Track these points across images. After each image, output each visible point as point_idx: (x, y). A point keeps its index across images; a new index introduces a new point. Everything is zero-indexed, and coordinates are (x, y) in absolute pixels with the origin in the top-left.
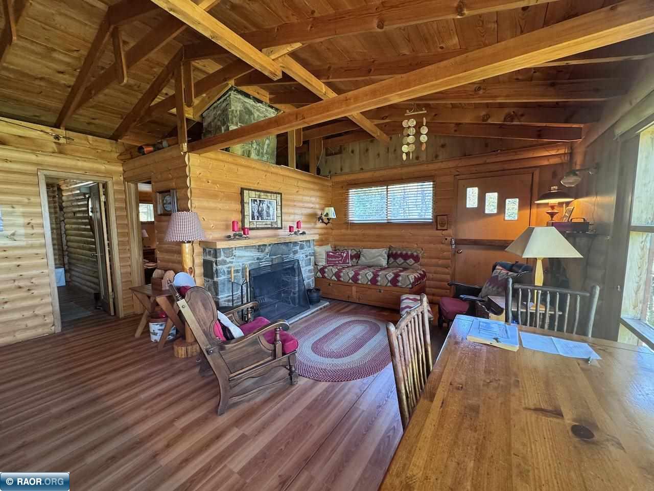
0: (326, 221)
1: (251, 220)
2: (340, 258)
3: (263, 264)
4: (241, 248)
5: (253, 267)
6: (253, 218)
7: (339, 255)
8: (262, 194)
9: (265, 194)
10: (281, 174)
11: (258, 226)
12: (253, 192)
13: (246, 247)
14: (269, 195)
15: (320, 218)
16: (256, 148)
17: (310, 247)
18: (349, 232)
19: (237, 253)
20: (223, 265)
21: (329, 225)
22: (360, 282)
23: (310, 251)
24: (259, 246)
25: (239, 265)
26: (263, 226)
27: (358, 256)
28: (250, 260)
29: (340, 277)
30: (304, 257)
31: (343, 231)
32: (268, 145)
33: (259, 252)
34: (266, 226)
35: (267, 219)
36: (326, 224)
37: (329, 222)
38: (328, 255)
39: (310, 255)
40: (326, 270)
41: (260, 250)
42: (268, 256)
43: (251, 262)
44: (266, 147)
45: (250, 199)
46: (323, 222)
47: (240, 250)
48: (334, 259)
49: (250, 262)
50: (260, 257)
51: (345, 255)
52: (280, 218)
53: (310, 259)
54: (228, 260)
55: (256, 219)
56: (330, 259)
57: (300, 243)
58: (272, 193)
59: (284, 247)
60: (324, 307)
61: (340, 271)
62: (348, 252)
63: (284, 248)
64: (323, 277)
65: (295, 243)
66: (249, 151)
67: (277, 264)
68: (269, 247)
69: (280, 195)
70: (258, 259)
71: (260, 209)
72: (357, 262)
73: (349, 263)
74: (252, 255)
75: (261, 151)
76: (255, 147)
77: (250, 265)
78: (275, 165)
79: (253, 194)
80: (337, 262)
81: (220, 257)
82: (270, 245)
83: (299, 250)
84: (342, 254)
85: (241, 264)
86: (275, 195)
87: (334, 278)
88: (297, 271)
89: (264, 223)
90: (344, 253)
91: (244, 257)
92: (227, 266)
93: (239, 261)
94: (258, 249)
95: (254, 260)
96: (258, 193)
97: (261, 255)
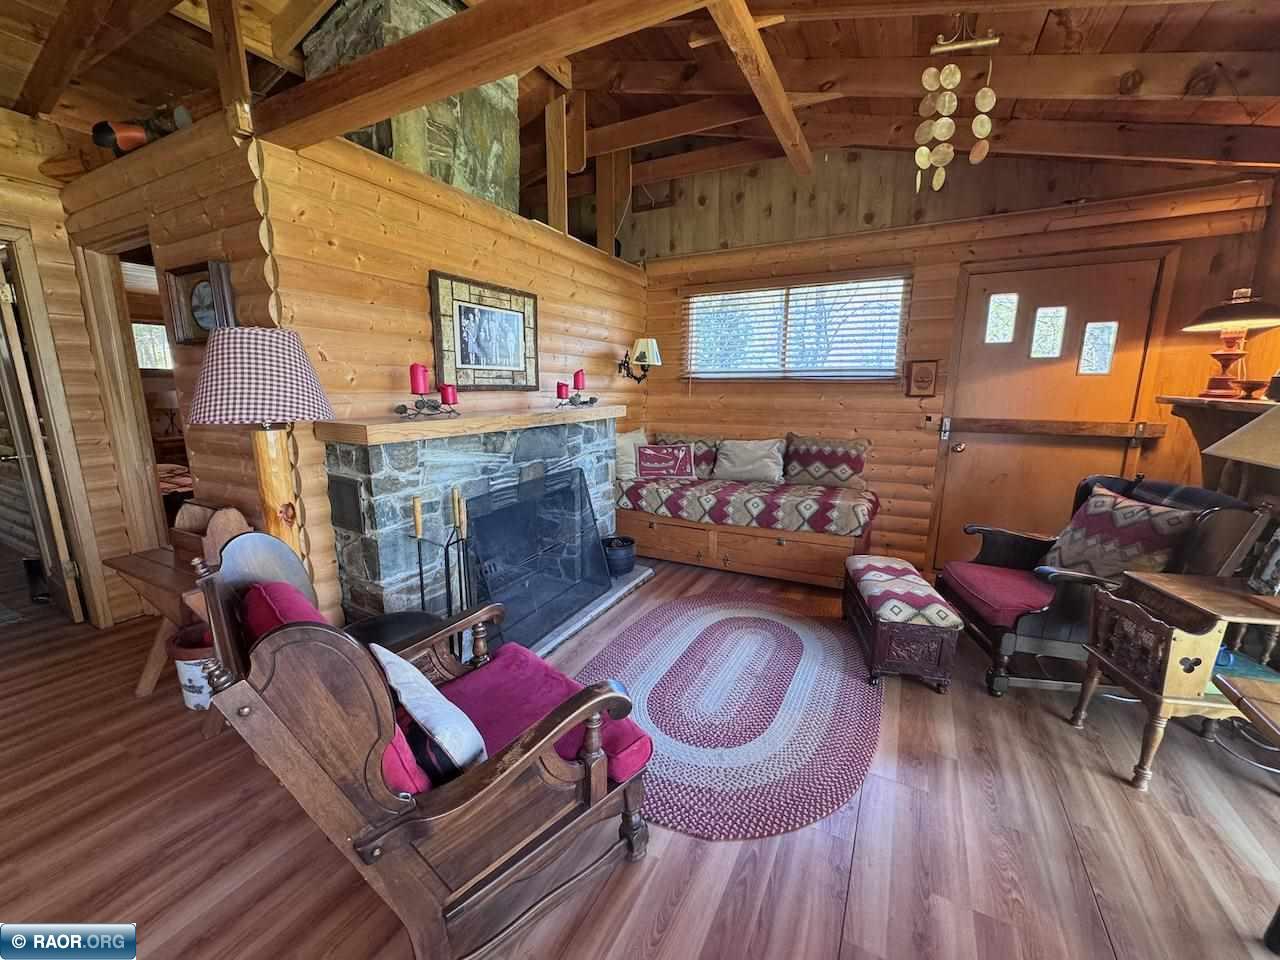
0: (638, 373)
1: (459, 365)
2: (672, 463)
3: (499, 484)
4: (438, 442)
5: (473, 493)
6: (465, 359)
7: (667, 454)
8: (487, 293)
9: (495, 293)
10: (535, 242)
11: (478, 381)
12: (465, 287)
13: (453, 440)
14: (506, 296)
15: (624, 365)
16: (466, 161)
17: (606, 436)
18: (690, 399)
19: (428, 456)
20: (389, 491)
21: (643, 382)
22: (730, 522)
23: (607, 447)
24: (487, 436)
25: (436, 491)
26: (491, 382)
27: (711, 458)
28: (466, 474)
29: (681, 508)
30: (595, 461)
31: (676, 398)
32: (499, 158)
33: (486, 451)
34: (498, 382)
35: (501, 364)
36: (639, 380)
37: (644, 376)
38: (642, 455)
39: (606, 458)
40: (644, 492)
41: (490, 447)
42: (510, 463)
43: (469, 479)
44: (492, 162)
45: (456, 304)
46: (630, 375)
47: (435, 447)
48: (656, 465)
49: (464, 480)
50: (490, 466)
51: (681, 455)
52: (533, 361)
53: (607, 465)
54: (403, 477)
55: (472, 362)
56: (648, 464)
57: (584, 425)
58: (512, 292)
59: (546, 437)
60: (644, 582)
61: (679, 494)
62: (688, 447)
63: (549, 439)
64: (634, 509)
65: (575, 428)
66: (449, 167)
67: (532, 481)
68: (513, 440)
69: (532, 301)
70: (485, 470)
71: (482, 334)
72: (712, 471)
73: (691, 474)
74: (472, 460)
75: (480, 171)
76: (463, 157)
77: (465, 488)
78: (518, 217)
79: (462, 291)
80: (664, 472)
81: (380, 470)
82: (514, 433)
83: (582, 446)
84: (676, 452)
85: (440, 486)
86: (521, 299)
87: (663, 510)
88: (578, 497)
89: (494, 374)
90: (679, 449)
91: (448, 466)
92: (402, 493)
93: (434, 478)
94: (485, 444)
95: (474, 473)
96: (476, 290)
97: (493, 459)
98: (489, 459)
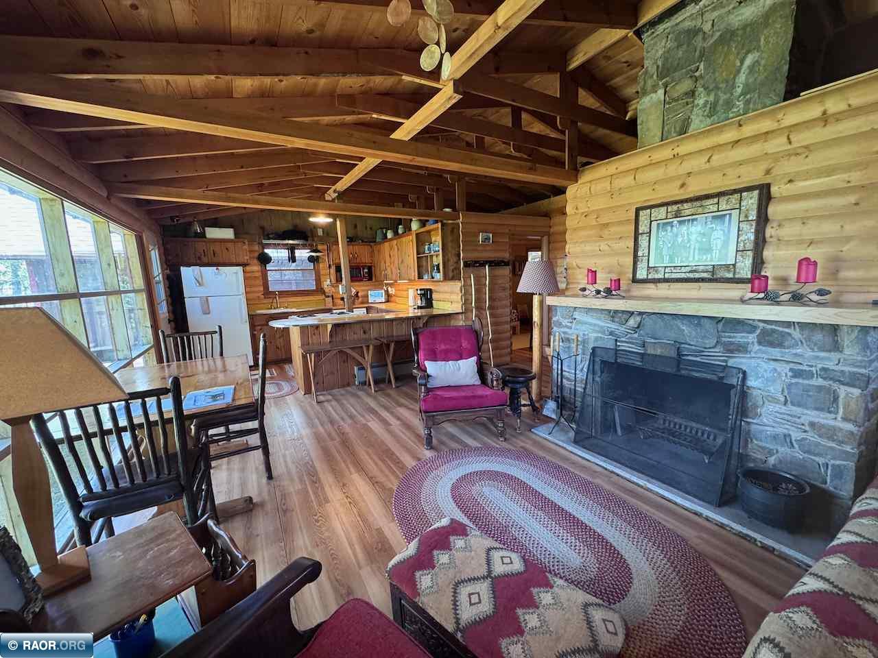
1: (652, 265)
3: (624, 347)
4: (583, 310)
5: (599, 344)
6: (658, 260)
8: (687, 206)
9: (698, 204)
11: (667, 276)
12: (663, 209)
13: (591, 310)
14: (712, 201)
16: (706, 103)
19: (577, 315)
20: (558, 327)
24: (616, 312)
25: (577, 334)
26: (683, 276)
28: (599, 332)
30: (785, 373)
32: (754, 66)
33: (613, 321)
34: (691, 275)
35: (700, 260)
41: (616, 320)
42: (638, 336)
43: (600, 335)
45: (654, 223)
47: (581, 312)
49: (595, 335)
50: (617, 332)
54: (565, 322)
55: (666, 262)
57: (761, 325)
58: (719, 195)
59: (682, 325)
66: (685, 120)
67: (659, 356)
68: (638, 319)
69: (754, 193)
71: (680, 239)
74: (602, 324)
75: (723, 98)
77: (596, 339)
79: (661, 212)
81: (556, 316)
82: (641, 314)
83: (754, 347)
85: (582, 333)
86: (734, 197)
89: (688, 269)
91: (586, 323)
92: (562, 330)
93: (578, 327)
94: (613, 317)
95: (603, 333)
96: (675, 207)
97: (620, 328)
98: (616, 327)
